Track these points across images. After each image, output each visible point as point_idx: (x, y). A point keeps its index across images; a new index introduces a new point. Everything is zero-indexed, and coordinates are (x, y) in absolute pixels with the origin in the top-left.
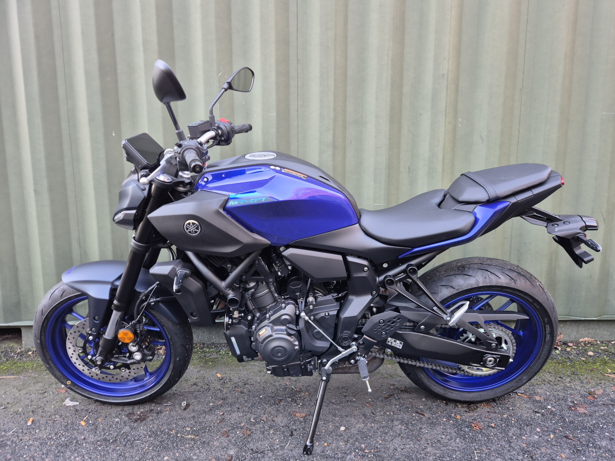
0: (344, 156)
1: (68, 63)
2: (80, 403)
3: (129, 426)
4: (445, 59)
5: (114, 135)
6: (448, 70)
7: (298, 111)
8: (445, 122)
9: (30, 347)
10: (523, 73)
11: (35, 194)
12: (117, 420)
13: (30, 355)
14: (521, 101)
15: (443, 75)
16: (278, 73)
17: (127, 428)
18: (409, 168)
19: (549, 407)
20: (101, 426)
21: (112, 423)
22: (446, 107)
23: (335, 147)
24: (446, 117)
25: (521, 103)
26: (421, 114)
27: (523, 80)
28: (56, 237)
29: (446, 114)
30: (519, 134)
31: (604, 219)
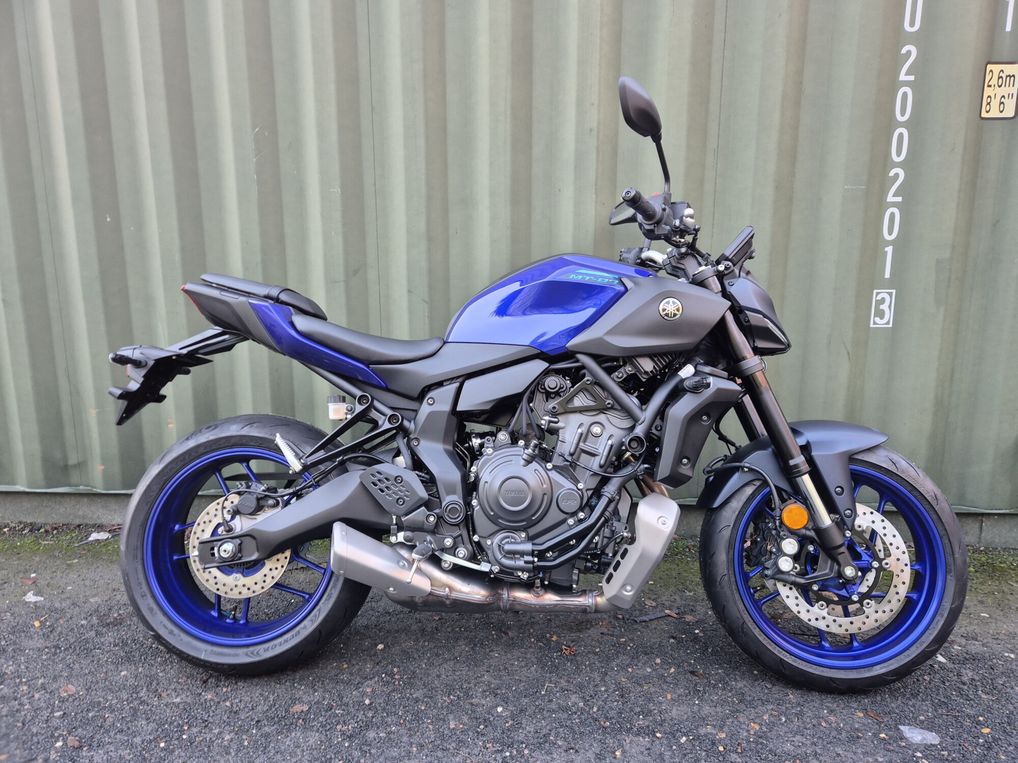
1: (43, 116)
2: (45, 599)
3: (95, 631)
4: (593, 104)
5: (108, 220)
6: (599, 123)
7: (375, 185)
8: (596, 202)
9: (9, 522)
10: (719, 124)
11: (4, 306)
12: (83, 622)
13: (5, 533)
14: (716, 168)
15: (591, 130)
16: (341, 129)
17: (93, 633)
19: (697, 631)
20: (59, 629)
21: (75, 626)
22: (597, 178)
23: (430, 239)
24: (596, 194)
25: (716, 171)
26: (560, 190)
27: (718, 136)
28: (34, 367)
29: (596, 190)
30: (713, 220)
31: (849, 353)
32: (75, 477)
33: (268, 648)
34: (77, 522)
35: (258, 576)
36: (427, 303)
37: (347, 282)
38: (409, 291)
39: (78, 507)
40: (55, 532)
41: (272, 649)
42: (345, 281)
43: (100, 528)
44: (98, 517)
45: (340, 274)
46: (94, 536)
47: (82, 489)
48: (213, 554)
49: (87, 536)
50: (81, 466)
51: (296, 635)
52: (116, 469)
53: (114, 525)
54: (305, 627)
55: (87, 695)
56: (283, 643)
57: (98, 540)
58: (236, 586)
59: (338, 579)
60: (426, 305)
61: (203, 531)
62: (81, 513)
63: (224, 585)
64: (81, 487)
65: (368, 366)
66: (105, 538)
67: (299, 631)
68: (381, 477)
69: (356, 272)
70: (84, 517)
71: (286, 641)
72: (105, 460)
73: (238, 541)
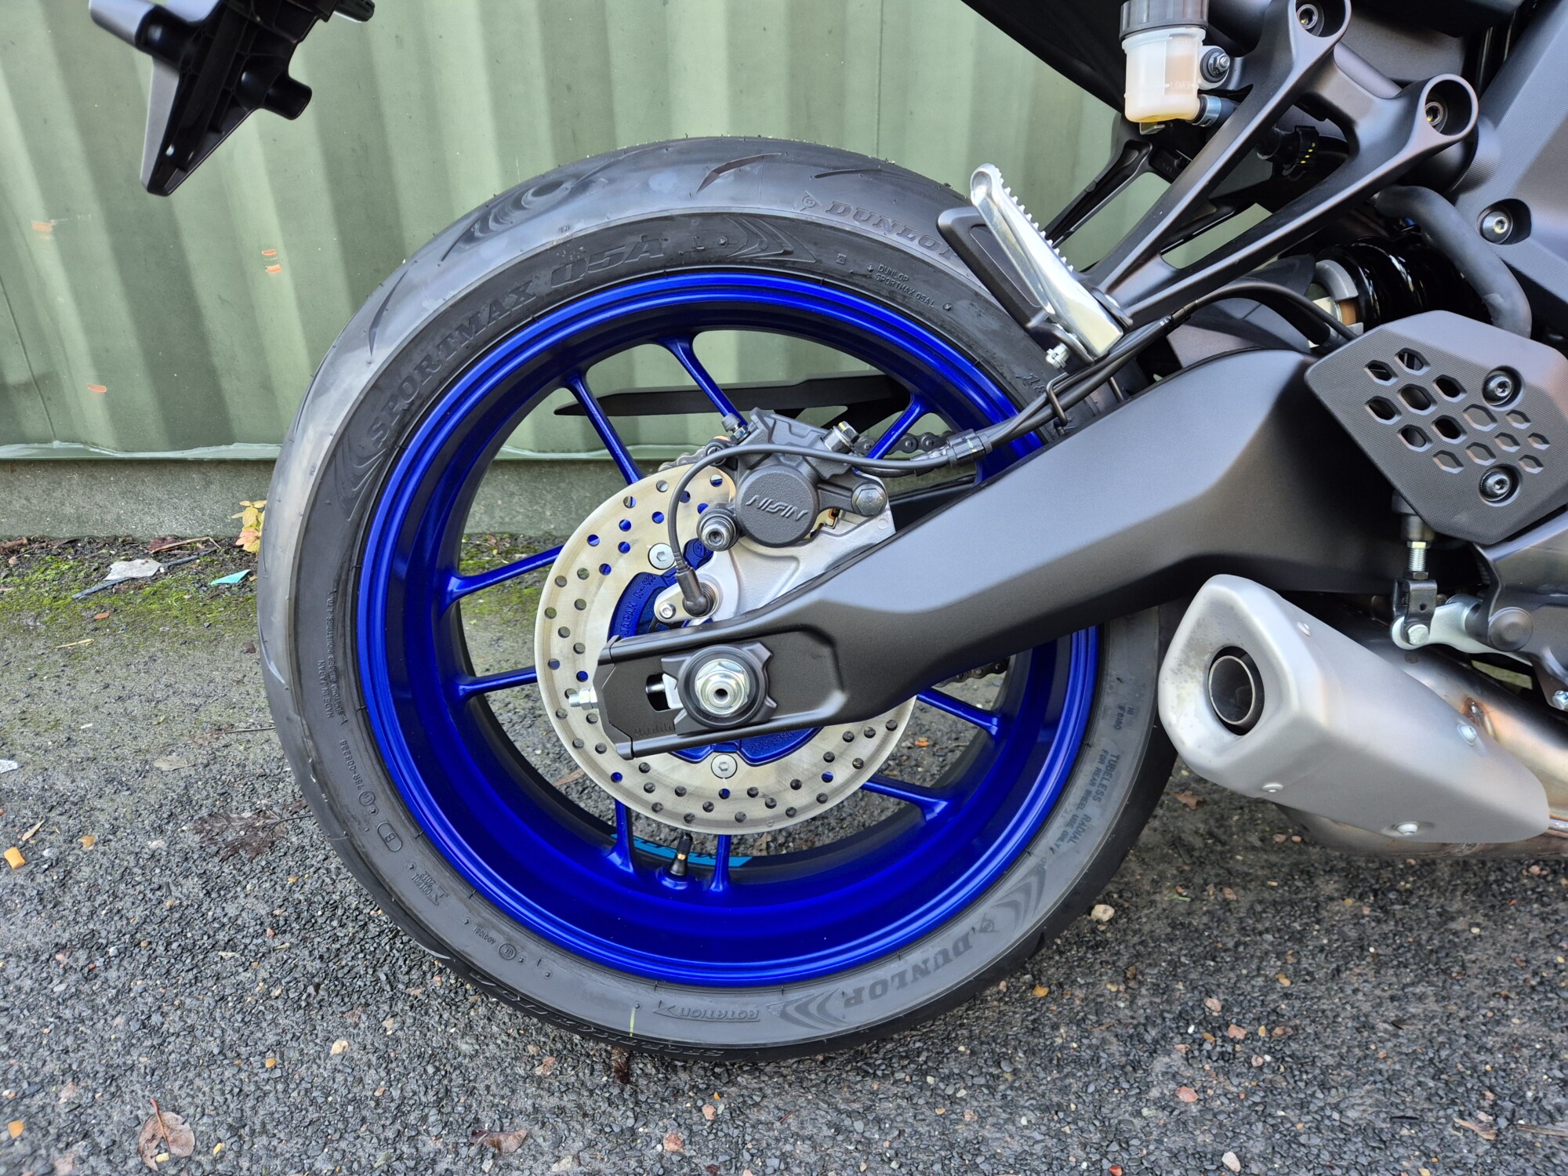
32: (33, 418)
33: (858, 992)
34: (66, 532)
35: (805, 759)
39: (58, 494)
40: (12, 561)
41: (873, 996)
43: (130, 547)
44: (118, 519)
46: (119, 570)
47: (58, 448)
48: (659, 700)
49: (102, 570)
50: (43, 385)
51: (957, 953)
52: (142, 395)
53: (164, 540)
54: (987, 927)
55: (239, 1154)
56: (909, 977)
57: (133, 579)
58: (725, 794)
59: (1112, 766)
61: (580, 605)
62: (69, 510)
63: (680, 792)
64: (56, 444)
66: (151, 573)
67: (965, 939)
68: (1420, 376)
70: (80, 520)
71: (921, 971)
72: (106, 367)
73: (758, 652)
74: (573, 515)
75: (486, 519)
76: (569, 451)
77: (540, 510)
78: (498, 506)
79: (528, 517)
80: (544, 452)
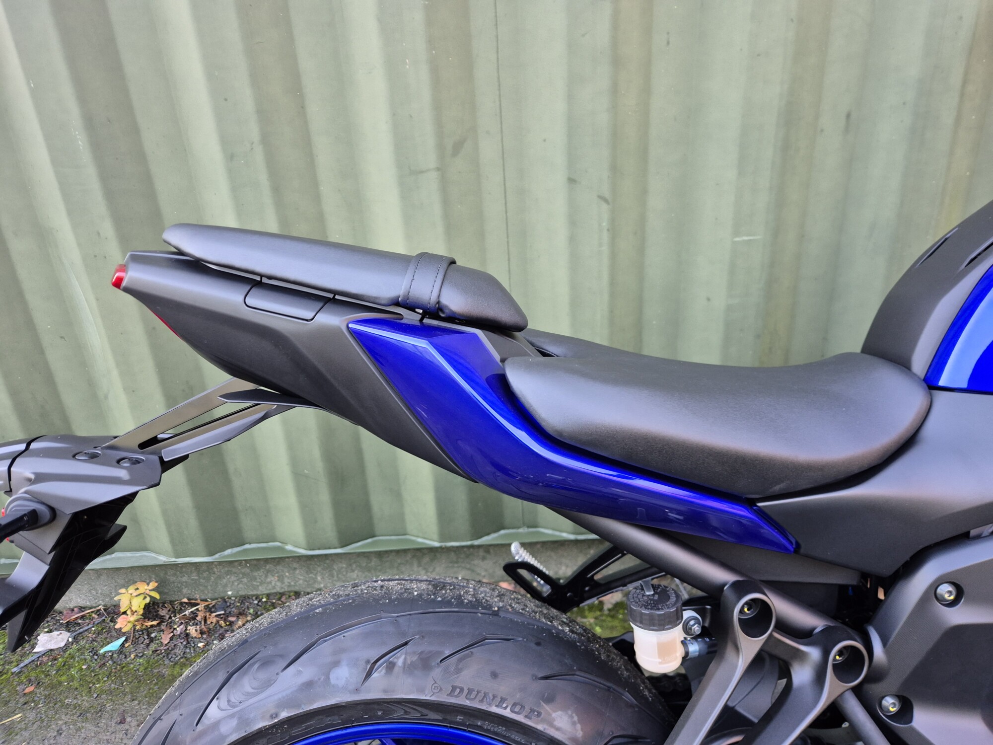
0: (646, 90)
18: (848, 116)
23: (617, 62)
36: (606, 201)
37: (441, 169)
38: (571, 181)
42: (438, 169)
45: (428, 158)
46: (43, 643)
53: (73, 610)
57: (51, 650)
60: (605, 207)
65: (750, 503)
66: (62, 644)
69: (457, 148)
74: (335, 578)
75: (279, 584)
76: (330, 548)
77: (314, 576)
78: (286, 576)
79: (306, 581)
80: (313, 550)
